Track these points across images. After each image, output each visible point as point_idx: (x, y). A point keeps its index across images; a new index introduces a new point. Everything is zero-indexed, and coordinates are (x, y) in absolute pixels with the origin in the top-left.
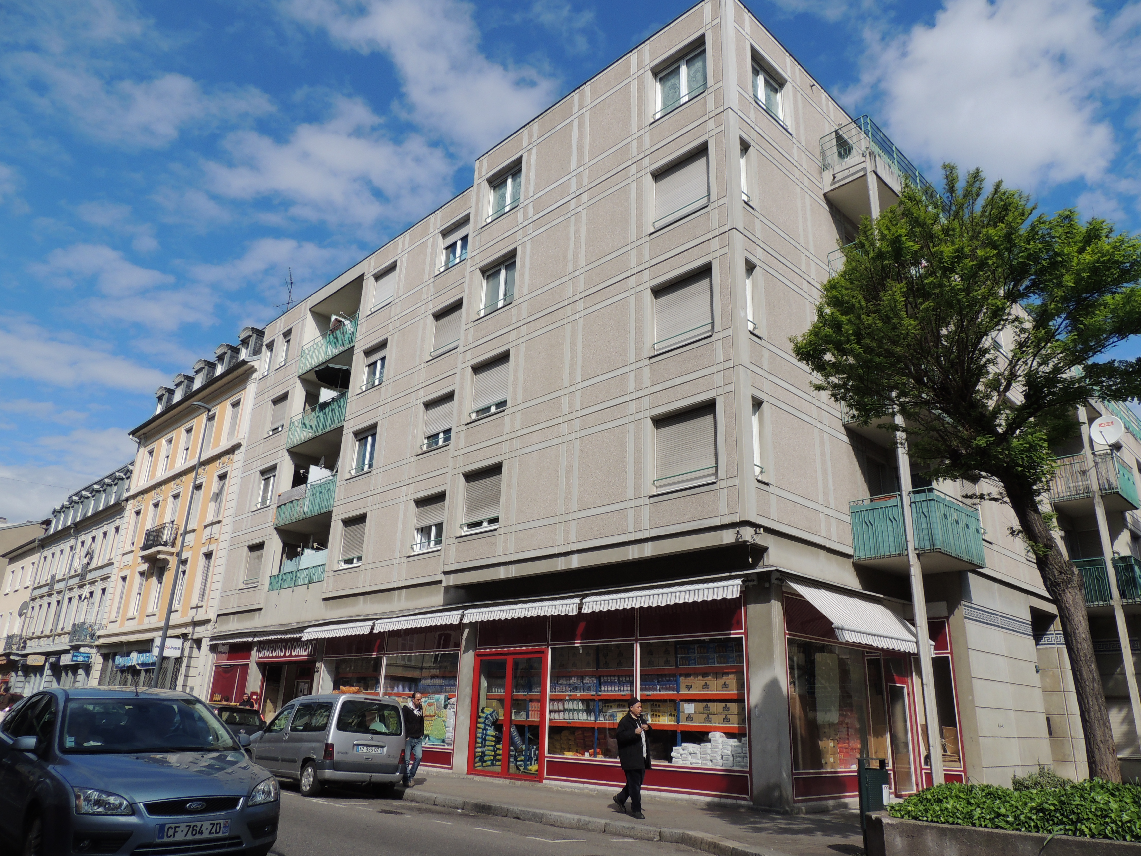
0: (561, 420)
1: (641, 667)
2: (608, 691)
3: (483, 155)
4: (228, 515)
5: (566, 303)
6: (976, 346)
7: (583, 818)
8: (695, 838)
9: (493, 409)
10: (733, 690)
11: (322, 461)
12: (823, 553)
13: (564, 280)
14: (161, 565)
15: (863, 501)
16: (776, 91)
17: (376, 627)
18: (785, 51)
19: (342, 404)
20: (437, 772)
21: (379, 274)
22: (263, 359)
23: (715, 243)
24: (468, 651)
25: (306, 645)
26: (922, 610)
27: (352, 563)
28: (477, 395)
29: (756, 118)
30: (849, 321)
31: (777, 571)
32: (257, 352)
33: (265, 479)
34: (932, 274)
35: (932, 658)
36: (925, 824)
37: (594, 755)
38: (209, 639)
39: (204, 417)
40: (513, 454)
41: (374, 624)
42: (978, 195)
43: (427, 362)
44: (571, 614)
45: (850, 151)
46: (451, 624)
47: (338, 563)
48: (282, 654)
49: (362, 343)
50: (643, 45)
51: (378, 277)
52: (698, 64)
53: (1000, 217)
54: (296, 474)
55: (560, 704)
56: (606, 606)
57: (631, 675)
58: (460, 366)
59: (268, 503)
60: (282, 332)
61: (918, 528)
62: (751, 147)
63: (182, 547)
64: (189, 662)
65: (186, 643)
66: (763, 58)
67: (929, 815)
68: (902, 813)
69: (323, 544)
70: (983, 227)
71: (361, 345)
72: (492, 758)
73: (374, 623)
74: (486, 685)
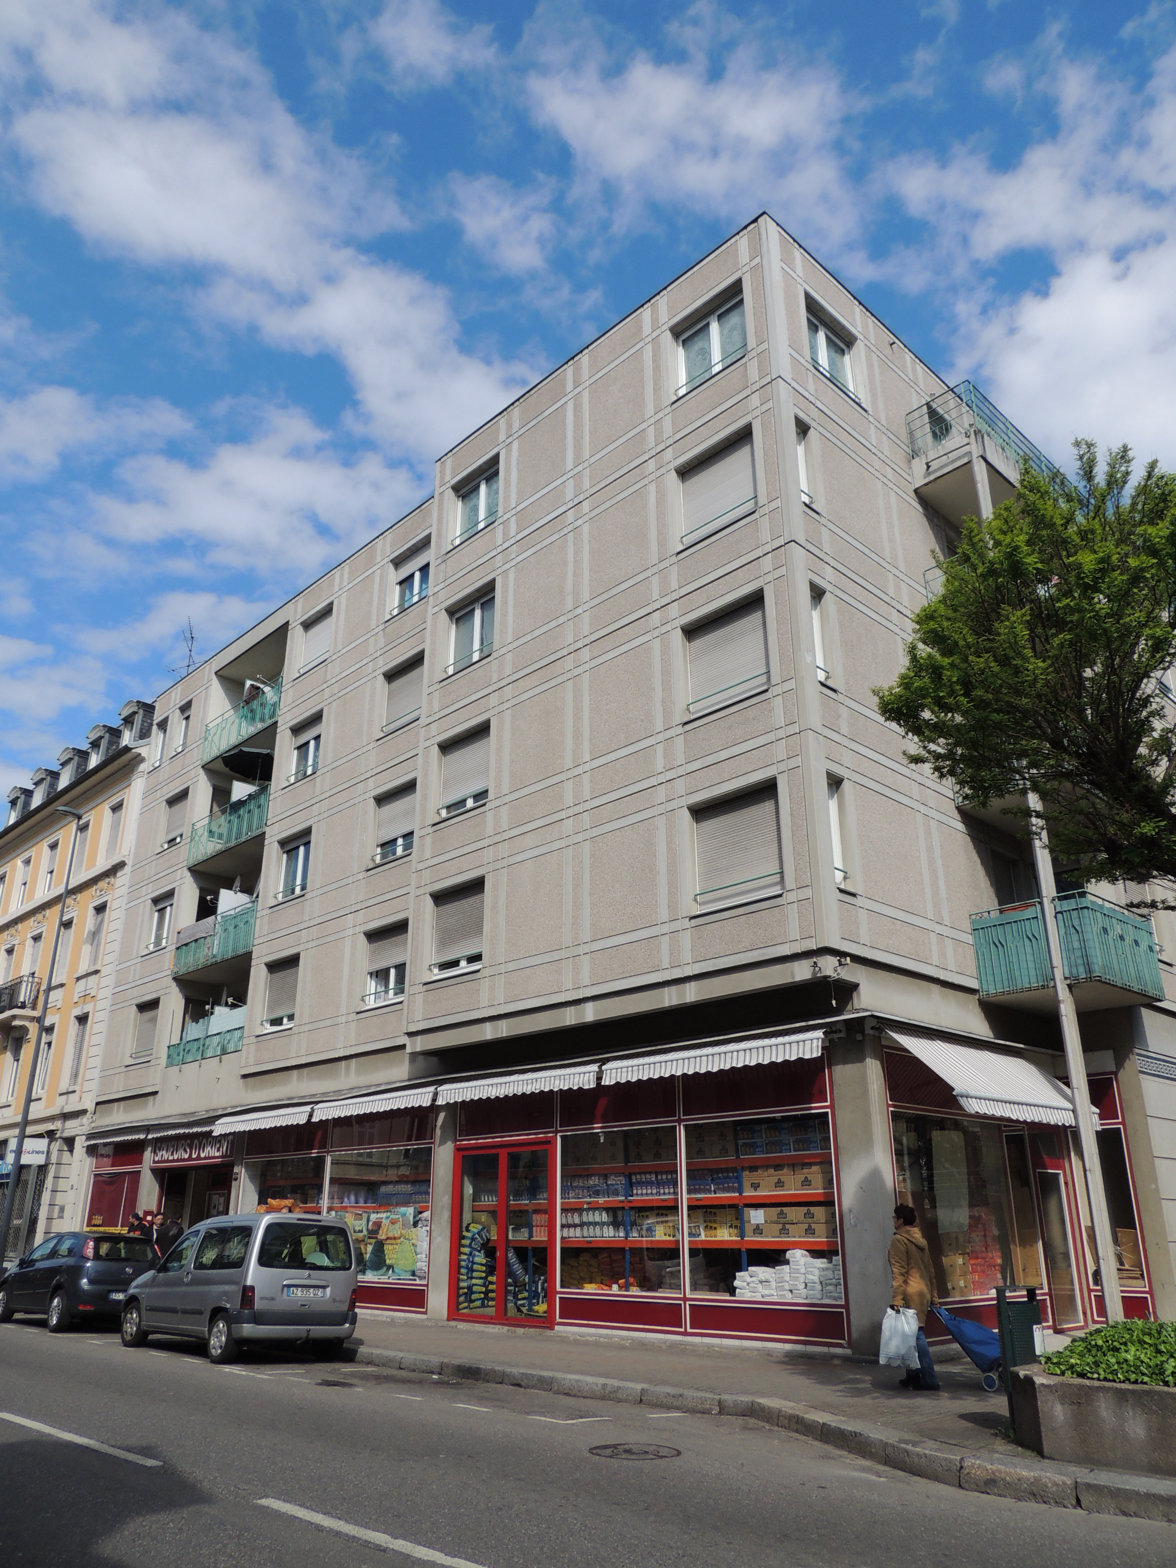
0: (563, 815)
1: (687, 1159)
2: (642, 1194)
3: (446, 454)
4: (108, 962)
5: (565, 652)
6: (1134, 694)
7: (610, 1382)
8: (769, 1408)
9: (470, 803)
10: (818, 1189)
11: (237, 883)
12: (935, 988)
13: (561, 620)
14: (17, 1034)
15: (989, 912)
16: (843, 352)
17: (315, 1114)
18: (852, 298)
19: (262, 803)
20: (406, 1319)
21: (309, 621)
22: (153, 744)
23: (767, 563)
24: (445, 1143)
25: (220, 1142)
26: (1080, 1065)
27: (281, 1024)
28: (447, 785)
29: (816, 390)
30: (952, 665)
31: (872, 1016)
32: (144, 734)
33: (159, 911)
34: (1068, 594)
35: (1097, 1132)
36: (1097, 1383)
37: (626, 1287)
38: (84, 1137)
39: (74, 826)
40: (499, 865)
41: (313, 1110)
42: (1125, 482)
43: (378, 740)
44: (586, 1087)
45: (947, 430)
46: (420, 1106)
47: (262, 1025)
48: (186, 1156)
49: (288, 717)
50: (658, 297)
51: (308, 625)
52: (733, 319)
53: (1157, 511)
54: (202, 902)
55: (576, 1215)
56: (635, 1074)
57: (673, 1170)
58: (423, 744)
59: (164, 943)
60: (178, 706)
61: (1067, 949)
62: (812, 429)
63: (45, 1009)
64: (57, 1171)
65: (53, 1144)
66: (822, 309)
67: (1101, 1371)
68: (1063, 1368)
69: (240, 999)
70: (1134, 526)
71: (286, 720)
72: (482, 1296)
73: (312, 1108)
74: (471, 1191)
